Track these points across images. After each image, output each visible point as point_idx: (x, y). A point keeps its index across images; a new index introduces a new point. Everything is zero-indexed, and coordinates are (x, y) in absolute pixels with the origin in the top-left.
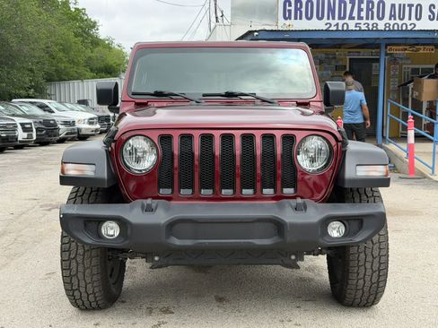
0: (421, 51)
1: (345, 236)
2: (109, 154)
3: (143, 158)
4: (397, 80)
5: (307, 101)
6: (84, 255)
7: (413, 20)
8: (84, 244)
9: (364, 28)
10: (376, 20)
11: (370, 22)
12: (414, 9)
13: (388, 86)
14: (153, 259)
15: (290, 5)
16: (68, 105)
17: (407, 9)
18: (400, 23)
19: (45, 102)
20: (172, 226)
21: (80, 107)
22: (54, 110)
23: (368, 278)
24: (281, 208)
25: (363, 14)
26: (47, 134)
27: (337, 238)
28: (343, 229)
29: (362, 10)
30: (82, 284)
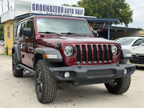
1: (127, 73)
7: (71, 14)
9: (57, 15)
10: (61, 13)
11: (59, 13)
12: (71, 10)
15: (35, 6)
17: (69, 10)
18: (68, 14)
25: (57, 11)
29: (57, 9)
30: (51, 94)
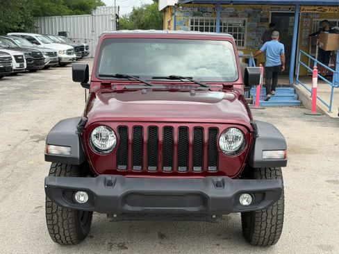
0: (327, 12)
1: (252, 204)
2: (81, 137)
3: (106, 141)
4: (308, 30)
5: (230, 84)
6: (62, 211)
8: (63, 207)
13: (301, 36)
14: (113, 216)
16: (51, 37)
19: (33, 35)
20: (126, 198)
21: (60, 39)
22: (40, 42)
23: (268, 230)
24: (206, 183)
26: (35, 63)
27: (246, 206)
28: (250, 200)
30: (62, 230)
